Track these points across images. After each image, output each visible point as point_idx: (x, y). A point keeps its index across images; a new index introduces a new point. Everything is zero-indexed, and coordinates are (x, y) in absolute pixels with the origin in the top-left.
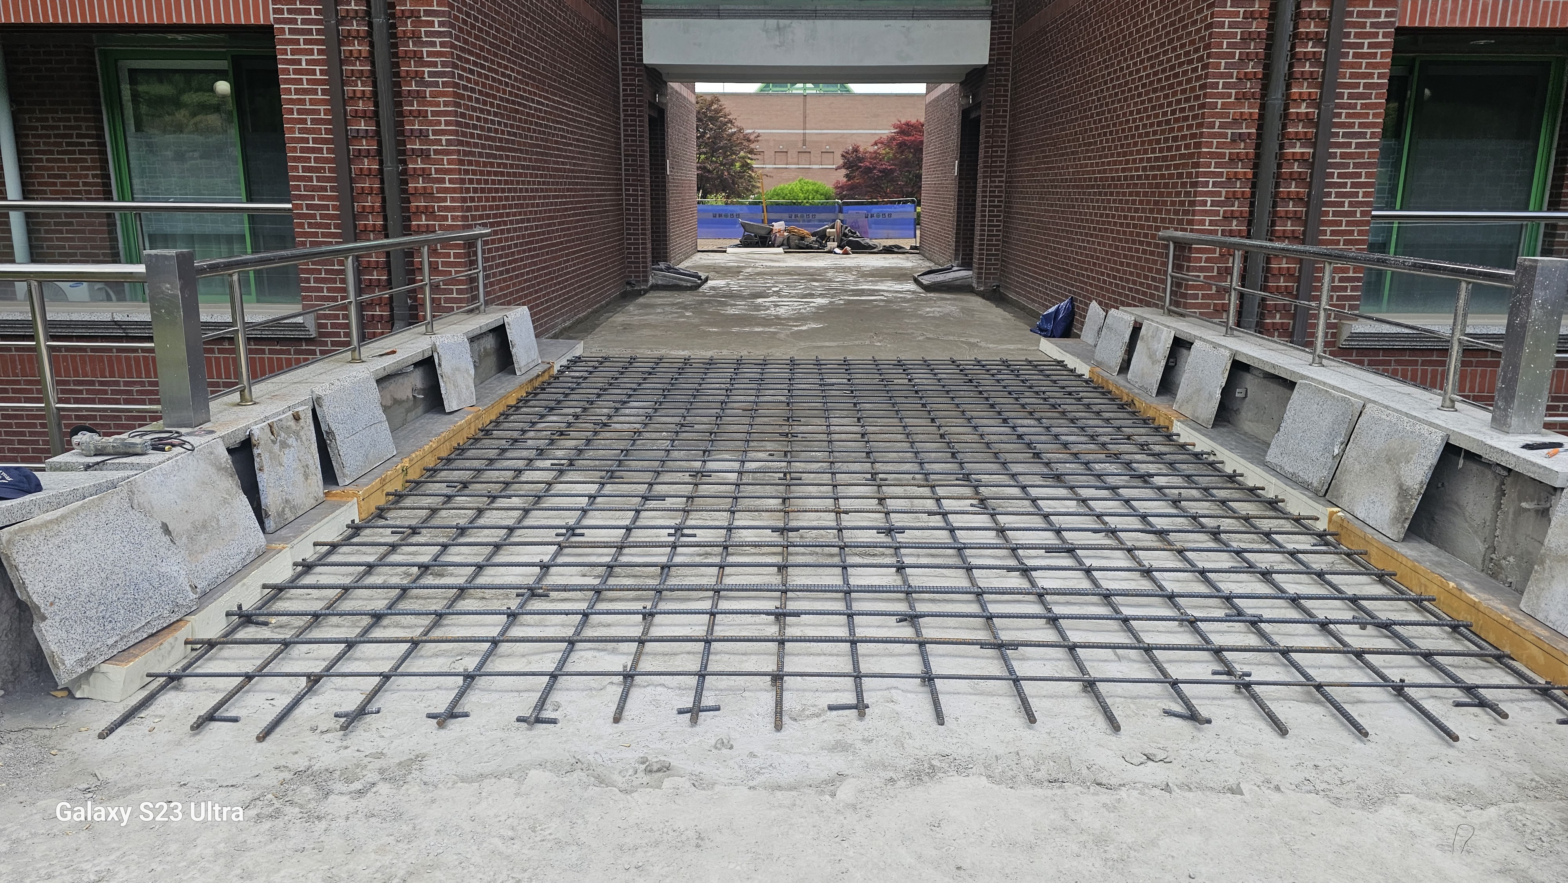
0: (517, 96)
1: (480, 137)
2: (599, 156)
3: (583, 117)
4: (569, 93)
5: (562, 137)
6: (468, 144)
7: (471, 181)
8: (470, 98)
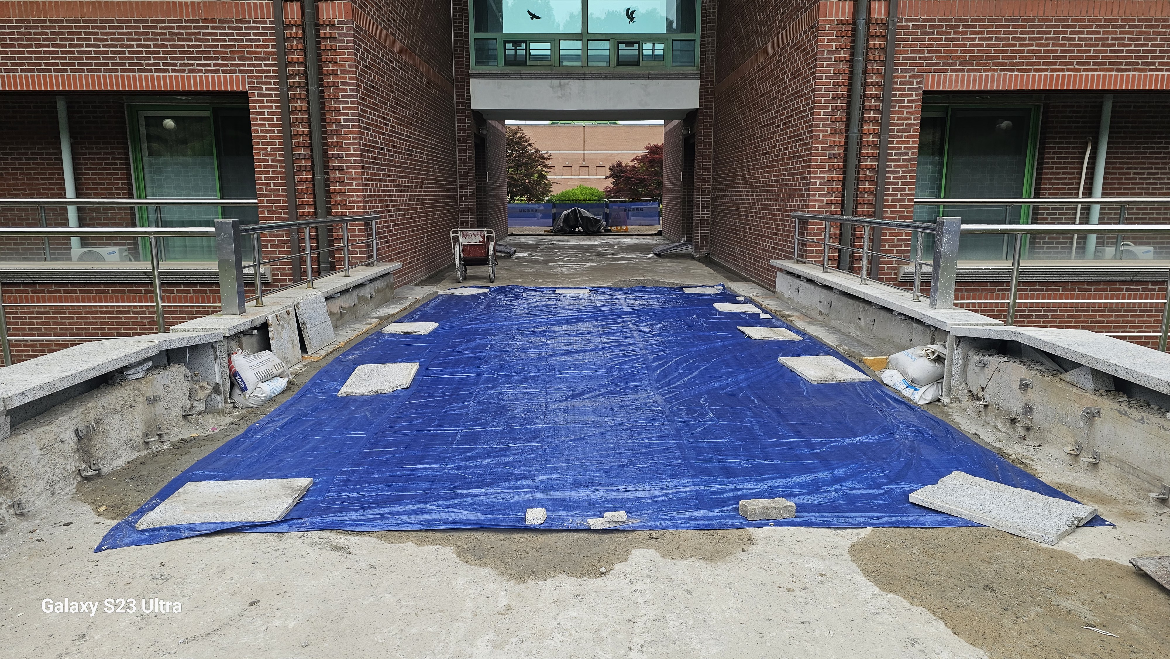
0: (394, 132)
1: (373, 158)
2: (443, 169)
3: (432, 144)
4: (424, 129)
5: (420, 157)
6: (367, 162)
7: (368, 185)
8: (368, 134)
